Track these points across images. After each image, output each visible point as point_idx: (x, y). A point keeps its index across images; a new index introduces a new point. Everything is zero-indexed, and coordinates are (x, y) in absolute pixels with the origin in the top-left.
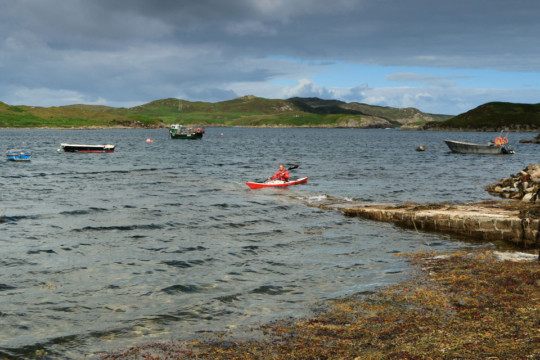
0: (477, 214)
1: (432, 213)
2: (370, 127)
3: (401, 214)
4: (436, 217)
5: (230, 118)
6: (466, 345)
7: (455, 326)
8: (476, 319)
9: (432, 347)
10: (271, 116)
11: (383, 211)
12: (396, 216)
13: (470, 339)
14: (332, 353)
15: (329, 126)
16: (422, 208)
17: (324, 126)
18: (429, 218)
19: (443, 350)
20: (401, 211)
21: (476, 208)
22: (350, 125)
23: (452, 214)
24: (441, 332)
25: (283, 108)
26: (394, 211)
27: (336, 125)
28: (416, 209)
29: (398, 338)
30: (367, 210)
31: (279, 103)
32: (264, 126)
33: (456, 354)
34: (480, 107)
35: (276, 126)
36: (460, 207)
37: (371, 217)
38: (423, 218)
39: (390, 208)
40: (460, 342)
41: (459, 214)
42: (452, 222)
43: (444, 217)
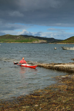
0: (71, 66)
1: (59, 65)
2: (41, 43)
3: (50, 66)
4: (60, 66)
5: (3, 40)
6: (70, 100)
7: (66, 95)
8: (72, 93)
9: (60, 101)
10: (14, 40)
11: (46, 65)
12: (49, 66)
13: (71, 98)
14: (34, 103)
15: (30, 43)
16: (56, 64)
17: (29, 43)
18: (58, 67)
19: (64, 102)
20: (51, 65)
21: (70, 64)
22: (36, 42)
23: (64, 66)
24: (63, 97)
25: (17, 38)
26: (48, 65)
27: (32, 42)
28: (54, 64)
29: (52, 99)
30: (41, 65)
31: (16, 36)
32: (12, 43)
33: (67, 102)
34: (70, 38)
35: (15, 43)
36: (66, 64)
37: (43, 67)
38: (56, 67)
39: (47, 64)
40: (68, 99)
41: (66, 66)
42: (64, 68)
43: (62, 66)
